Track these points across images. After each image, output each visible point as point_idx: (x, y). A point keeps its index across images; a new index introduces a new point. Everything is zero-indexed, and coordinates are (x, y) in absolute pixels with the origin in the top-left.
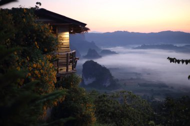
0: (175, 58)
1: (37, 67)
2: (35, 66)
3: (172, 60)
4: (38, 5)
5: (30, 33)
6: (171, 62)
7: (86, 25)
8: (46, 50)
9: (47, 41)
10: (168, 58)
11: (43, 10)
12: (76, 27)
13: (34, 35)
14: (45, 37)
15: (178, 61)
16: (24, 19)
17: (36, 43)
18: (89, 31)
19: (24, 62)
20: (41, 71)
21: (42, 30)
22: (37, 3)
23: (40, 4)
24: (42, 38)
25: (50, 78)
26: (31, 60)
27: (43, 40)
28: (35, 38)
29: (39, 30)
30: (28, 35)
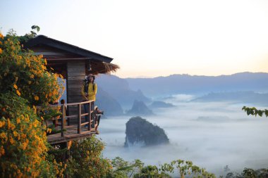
0: (254, 109)
3: (250, 111)
4: (35, 31)
5: (8, 71)
6: (248, 114)
7: (111, 59)
8: (37, 98)
9: (37, 83)
10: (244, 108)
11: (42, 37)
13: (15, 73)
14: (32, 76)
15: (260, 113)
17: (15, 87)
21: (27, 66)
22: (33, 27)
23: (38, 29)
24: (29, 79)
27: (30, 82)
28: (17, 78)
29: (22, 66)
30: (6, 74)
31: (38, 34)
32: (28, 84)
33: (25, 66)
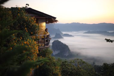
0: (109, 39)
1: (27, 43)
2: (25, 43)
3: (108, 40)
4: (27, 6)
5: (22, 22)
6: (107, 42)
7: (56, 18)
8: (32, 33)
9: (33, 27)
10: (106, 39)
11: (30, 9)
12: (50, 19)
13: (25, 24)
14: (31, 25)
15: (112, 41)
16: (19, 14)
17: (26, 29)
18: (57, 22)
19: (19, 40)
20: (29, 46)
21: (30, 21)
22: (27, 5)
23: (28, 5)
24: (30, 26)
25: (34, 50)
26: (23, 39)
27: (30, 27)
28: (26, 26)
29: (28, 21)
30: (21, 24)
31: (28, 7)
32: (29, 28)
33: (29, 21)
